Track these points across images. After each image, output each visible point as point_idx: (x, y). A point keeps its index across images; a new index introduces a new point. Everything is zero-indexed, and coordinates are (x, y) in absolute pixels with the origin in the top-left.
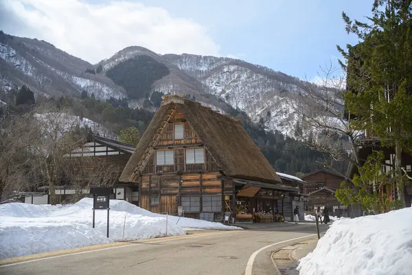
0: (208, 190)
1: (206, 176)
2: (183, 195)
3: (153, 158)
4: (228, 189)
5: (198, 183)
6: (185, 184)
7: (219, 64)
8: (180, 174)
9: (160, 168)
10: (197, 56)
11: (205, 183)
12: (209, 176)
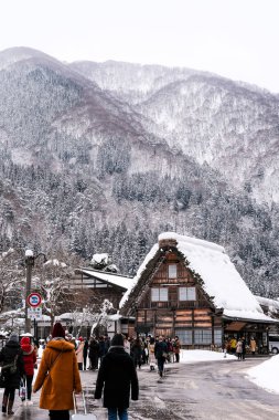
0: (199, 325)
1: (197, 312)
2: (176, 329)
3: (148, 295)
4: (217, 324)
5: (190, 318)
6: (178, 319)
7: (171, 79)
8: (174, 309)
9: (155, 304)
10: (132, 65)
11: (196, 319)
12: (201, 312)
